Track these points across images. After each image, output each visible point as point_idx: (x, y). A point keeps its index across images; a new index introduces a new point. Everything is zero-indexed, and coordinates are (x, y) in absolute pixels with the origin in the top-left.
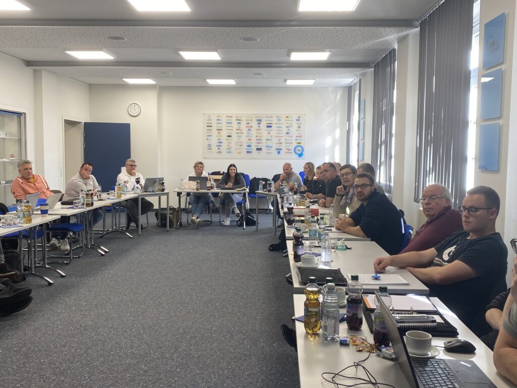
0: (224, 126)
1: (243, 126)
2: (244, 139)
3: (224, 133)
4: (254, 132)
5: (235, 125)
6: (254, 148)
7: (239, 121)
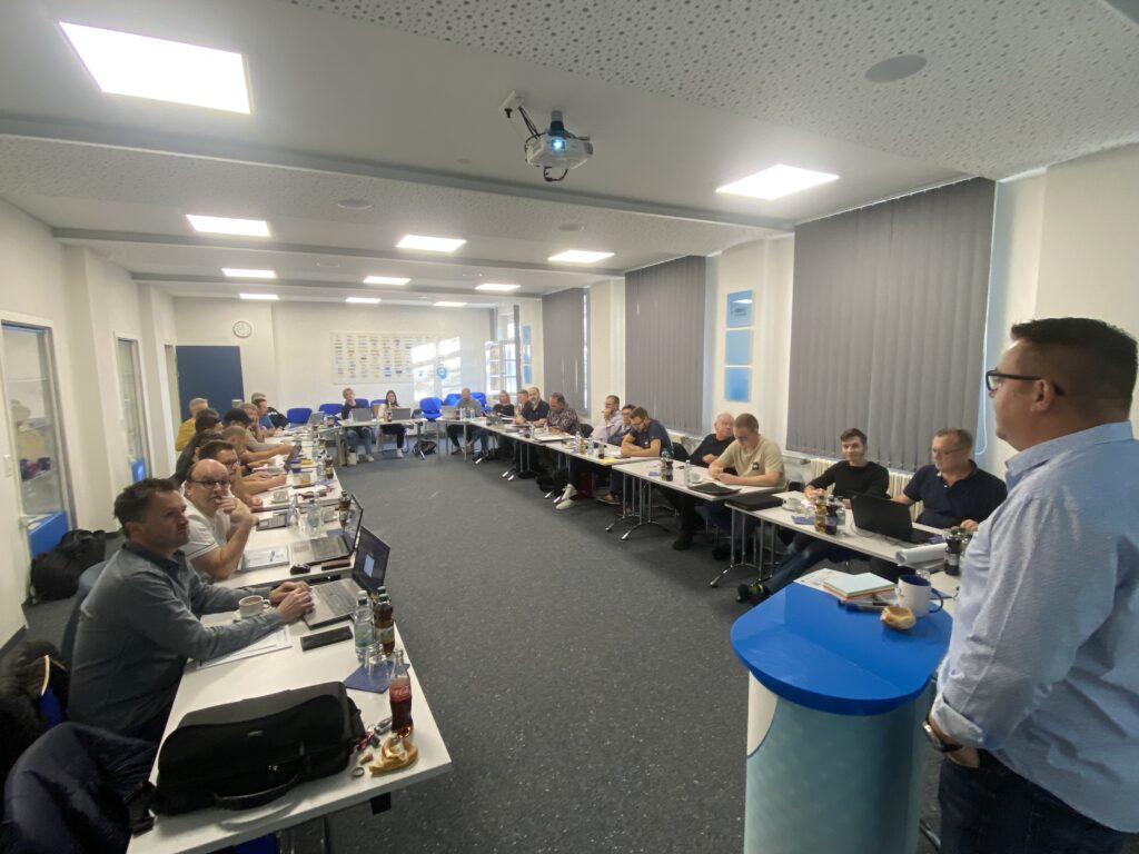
0: (356, 347)
1: (379, 347)
2: (381, 361)
3: (357, 355)
4: (391, 353)
5: (370, 346)
6: (393, 370)
7: (374, 342)
